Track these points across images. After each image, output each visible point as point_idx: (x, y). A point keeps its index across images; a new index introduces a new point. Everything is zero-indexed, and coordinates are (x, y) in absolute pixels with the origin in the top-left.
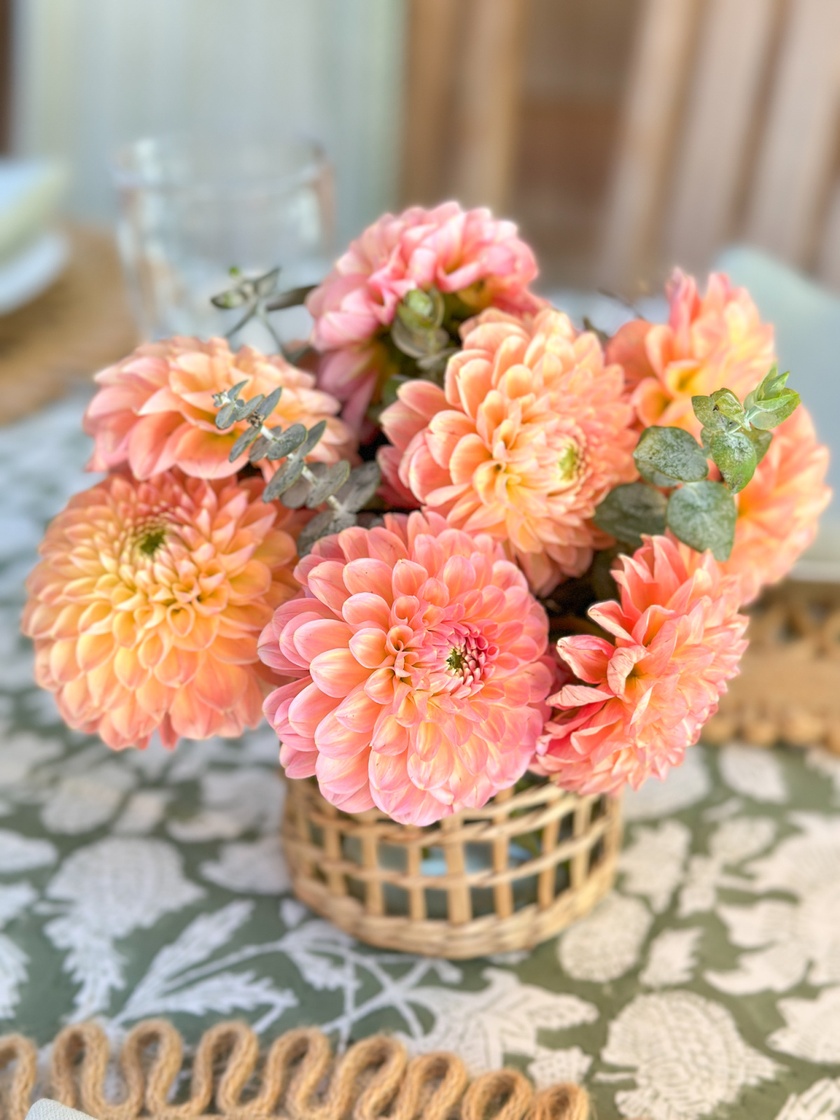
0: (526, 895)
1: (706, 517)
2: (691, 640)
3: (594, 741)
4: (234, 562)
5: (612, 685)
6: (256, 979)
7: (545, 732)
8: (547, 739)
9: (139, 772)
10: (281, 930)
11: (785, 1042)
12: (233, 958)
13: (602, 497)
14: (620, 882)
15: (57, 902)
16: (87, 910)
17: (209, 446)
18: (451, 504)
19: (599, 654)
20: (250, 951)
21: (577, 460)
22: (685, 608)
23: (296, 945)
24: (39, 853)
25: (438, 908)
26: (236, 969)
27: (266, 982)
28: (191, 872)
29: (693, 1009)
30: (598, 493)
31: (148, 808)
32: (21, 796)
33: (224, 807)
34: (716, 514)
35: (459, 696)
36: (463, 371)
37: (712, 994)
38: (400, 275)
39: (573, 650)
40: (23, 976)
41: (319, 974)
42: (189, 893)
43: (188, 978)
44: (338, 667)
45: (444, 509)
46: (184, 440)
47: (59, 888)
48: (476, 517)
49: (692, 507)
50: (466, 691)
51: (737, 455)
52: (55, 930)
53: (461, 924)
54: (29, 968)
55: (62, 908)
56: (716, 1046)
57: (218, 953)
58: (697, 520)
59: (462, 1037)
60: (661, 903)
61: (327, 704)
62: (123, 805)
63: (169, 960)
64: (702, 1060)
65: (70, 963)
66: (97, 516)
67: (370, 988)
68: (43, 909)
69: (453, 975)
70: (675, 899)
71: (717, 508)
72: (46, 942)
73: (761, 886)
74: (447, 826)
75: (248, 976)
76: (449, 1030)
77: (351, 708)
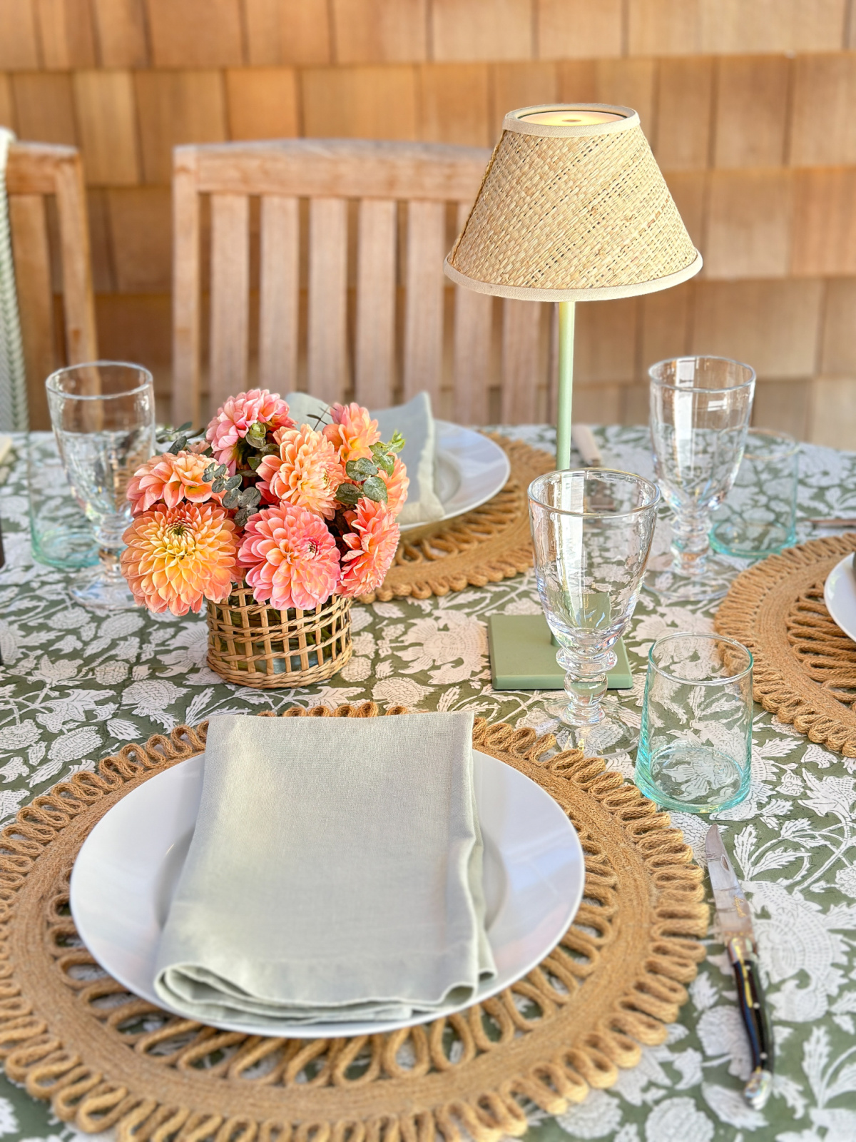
0: (328, 654)
2: (385, 529)
3: (360, 570)
4: (217, 531)
5: (364, 548)
7: (342, 571)
8: (344, 573)
10: (230, 692)
11: (434, 682)
12: (216, 705)
13: (337, 490)
14: (354, 654)
18: (290, 497)
19: (356, 539)
20: (222, 701)
21: (326, 478)
22: (382, 517)
23: (240, 695)
25: (296, 664)
26: (221, 707)
29: (398, 681)
30: (336, 488)
35: (316, 559)
36: (287, 449)
37: (403, 676)
38: (249, 419)
39: (348, 539)
41: (255, 701)
44: (275, 556)
45: (289, 499)
48: (299, 501)
49: (372, 487)
50: (317, 558)
53: (306, 670)
56: (411, 688)
57: (208, 705)
58: (374, 491)
60: (372, 656)
61: (273, 569)
63: (191, 711)
64: (408, 693)
67: (276, 698)
70: (377, 653)
73: (406, 644)
77: (283, 568)
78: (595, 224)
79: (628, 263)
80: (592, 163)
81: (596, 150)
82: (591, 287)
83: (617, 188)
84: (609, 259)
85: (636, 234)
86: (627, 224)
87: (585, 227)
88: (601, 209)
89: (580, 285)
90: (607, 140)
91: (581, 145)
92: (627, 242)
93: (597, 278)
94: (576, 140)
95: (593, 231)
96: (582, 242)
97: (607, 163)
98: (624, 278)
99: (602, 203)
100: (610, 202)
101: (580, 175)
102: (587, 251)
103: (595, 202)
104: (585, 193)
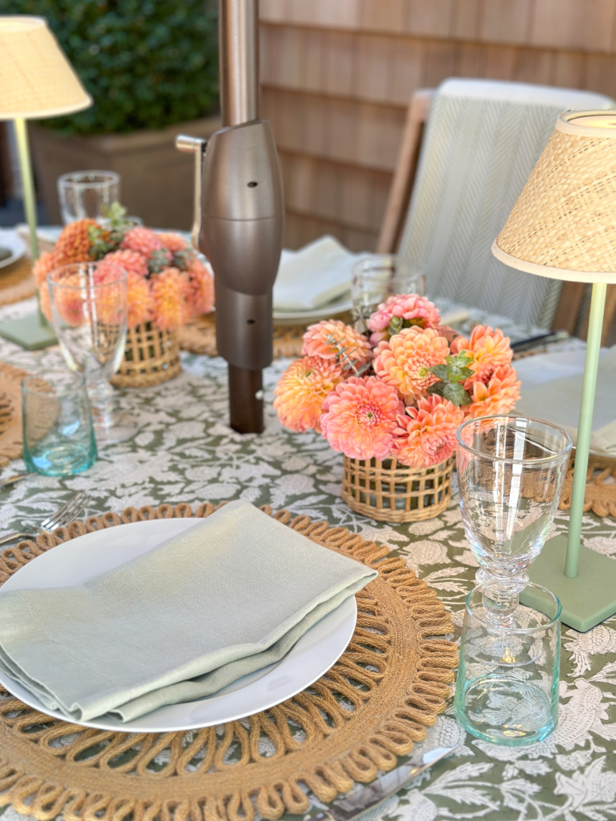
1: (454, 393)
3: (402, 445)
5: (408, 430)
6: (320, 512)
8: (391, 443)
9: (315, 461)
10: (333, 503)
12: (316, 506)
13: (432, 384)
15: (276, 484)
16: (283, 488)
17: (328, 351)
18: (384, 376)
19: (404, 421)
20: (321, 506)
23: (334, 508)
24: (277, 472)
25: (373, 503)
27: (322, 513)
28: (315, 486)
30: (431, 382)
31: (313, 469)
32: (279, 459)
33: (335, 474)
34: (457, 393)
38: (390, 312)
39: (401, 418)
40: (258, 497)
41: (337, 514)
42: (313, 490)
43: (301, 508)
45: (381, 377)
46: (320, 348)
47: (278, 481)
49: (451, 390)
51: (454, 374)
52: (272, 491)
53: (380, 508)
54: (261, 496)
55: (276, 486)
58: (451, 393)
59: (367, 535)
62: (307, 466)
63: (299, 503)
64: (431, 556)
65: (272, 497)
66: (299, 365)
67: (349, 519)
68: (271, 485)
69: (375, 524)
71: (458, 391)
72: (269, 492)
74: (376, 474)
75: (318, 511)
76: (364, 533)
78: (567, 212)
79: (584, 252)
80: (584, 160)
81: (591, 149)
82: (545, 264)
83: (598, 186)
84: (567, 244)
85: (601, 228)
86: (596, 219)
87: (559, 214)
88: (576, 201)
89: (538, 261)
90: (606, 142)
91: (581, 143)
92: (589, 233)
93: (552, 258)
94: (578, 138)
95: (564, 218)
96: (552, 225)
97: (597, 162)
98: (574, 263)
99: (579, 196)
100: (586, 195)
101: (570, 169)
102: (552, 233)
103: (574, 194)
104: (569, 184)
